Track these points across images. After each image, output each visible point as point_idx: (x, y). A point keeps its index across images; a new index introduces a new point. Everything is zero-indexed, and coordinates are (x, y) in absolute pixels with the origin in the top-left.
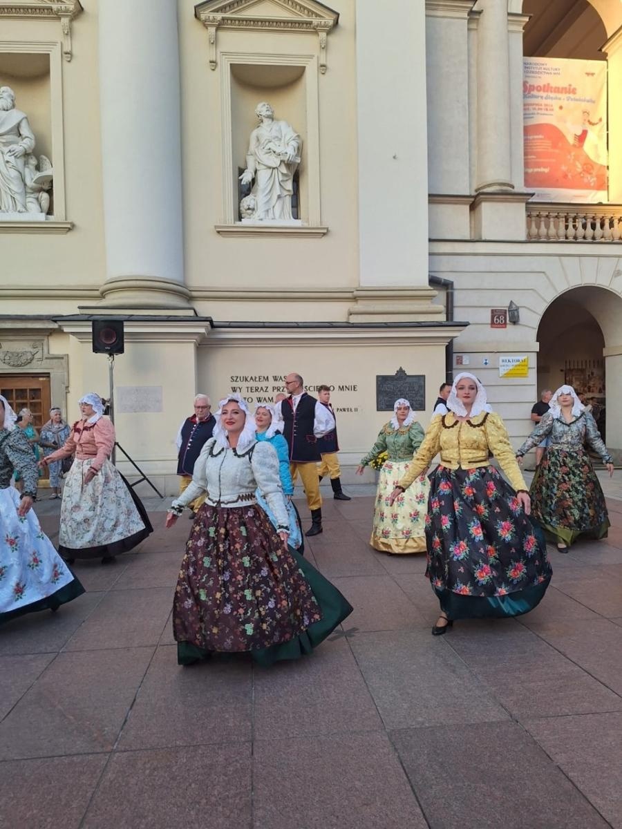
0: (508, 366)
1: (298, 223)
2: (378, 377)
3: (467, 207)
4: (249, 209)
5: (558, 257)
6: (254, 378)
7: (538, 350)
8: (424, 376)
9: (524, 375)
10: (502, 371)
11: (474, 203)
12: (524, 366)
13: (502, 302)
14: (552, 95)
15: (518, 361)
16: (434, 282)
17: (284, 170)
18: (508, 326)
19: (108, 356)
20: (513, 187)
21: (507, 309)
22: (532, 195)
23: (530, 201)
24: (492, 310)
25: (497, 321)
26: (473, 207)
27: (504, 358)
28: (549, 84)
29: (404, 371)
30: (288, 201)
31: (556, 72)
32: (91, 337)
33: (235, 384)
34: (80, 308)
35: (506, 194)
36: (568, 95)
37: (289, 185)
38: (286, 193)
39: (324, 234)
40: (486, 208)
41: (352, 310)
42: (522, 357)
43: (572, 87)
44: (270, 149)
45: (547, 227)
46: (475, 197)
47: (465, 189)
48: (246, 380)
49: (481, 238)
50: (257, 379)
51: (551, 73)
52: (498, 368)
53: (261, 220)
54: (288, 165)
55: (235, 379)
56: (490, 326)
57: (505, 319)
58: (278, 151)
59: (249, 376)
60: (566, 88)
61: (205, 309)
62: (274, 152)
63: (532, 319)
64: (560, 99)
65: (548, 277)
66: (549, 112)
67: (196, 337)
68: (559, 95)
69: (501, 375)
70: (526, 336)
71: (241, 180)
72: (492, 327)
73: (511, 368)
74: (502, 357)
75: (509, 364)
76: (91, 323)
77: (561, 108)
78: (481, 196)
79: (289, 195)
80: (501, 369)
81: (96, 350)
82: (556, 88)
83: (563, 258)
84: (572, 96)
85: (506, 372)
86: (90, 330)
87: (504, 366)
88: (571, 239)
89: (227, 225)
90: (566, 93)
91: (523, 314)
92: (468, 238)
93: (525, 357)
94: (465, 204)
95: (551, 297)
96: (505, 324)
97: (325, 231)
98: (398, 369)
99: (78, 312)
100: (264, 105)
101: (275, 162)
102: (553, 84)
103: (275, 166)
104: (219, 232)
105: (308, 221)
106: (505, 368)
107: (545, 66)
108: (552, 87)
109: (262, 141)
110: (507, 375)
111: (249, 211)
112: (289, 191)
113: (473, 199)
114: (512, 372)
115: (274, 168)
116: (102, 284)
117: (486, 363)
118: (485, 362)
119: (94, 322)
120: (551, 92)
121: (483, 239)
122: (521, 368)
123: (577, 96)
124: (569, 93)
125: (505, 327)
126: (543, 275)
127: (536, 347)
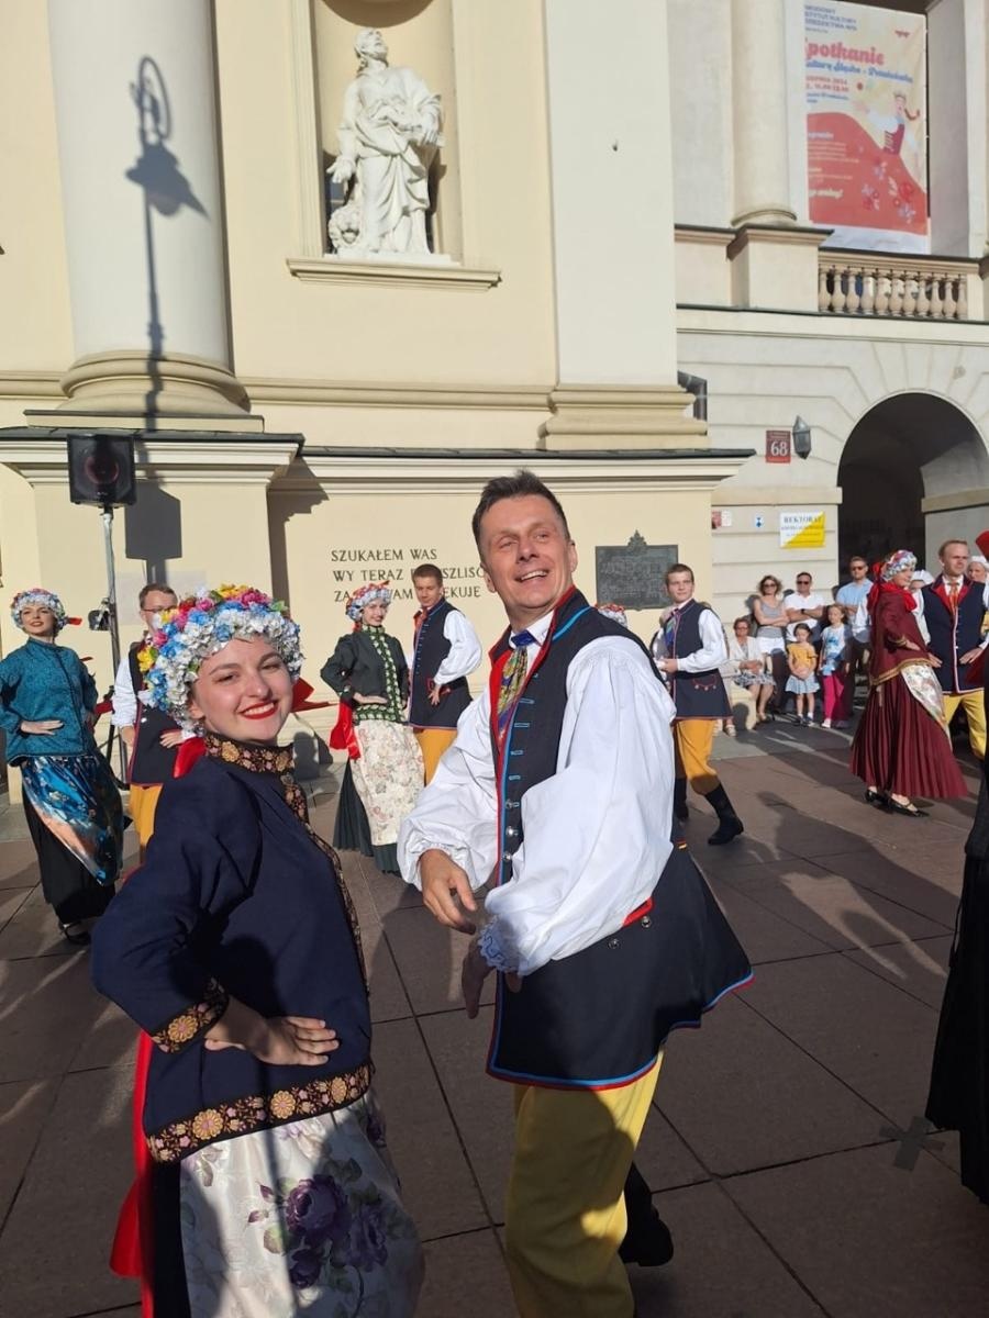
0: (793, 528)
1: (441, 260)
2: (598, 549)
3: (723, 250)
4: (349, 230)
6: (375, 554)
7: (840, 501)
8: (675, 547)
9: (820, 544)
10: (785, 537)
11: (737, 242)
12: (817, 528)
13: (785, 422)
14: (847, 63)
15: (810, 519)
16: (682, 379)
17: (414, 159)
18: (793, 460)
19: (102, 510)
20: (794, 217)
21: (791, 430)
22: (829, 233)
23: (824, 244)
24: (768, 432)
25: (775, 451)
26: (736, 247)
27: (789, 515)
28: (840, 44)
29: (643, 539)
31: (850, 24)
32: (67, 472)
33: (340, 566)
34: (27, 413)
35: (784, 230)
36: (870, 65)
37: (421, 189)
38: (416, 204)
39: (494, 284)
40: (755, 250)
42: (816, 513)
43: (877, 53)
44: (386, 118)
45: (860, 291)
46: (737, 233)
47: (723, 217)
48: (361, 556)
49: (748, 304)
50: (382, 556)
51: (842, 26)
52: (779, 533)
55: (339, 556)
56: (764, 459)
57: (789, 447)
59: (365, 547)
60: (866, 53)
61: (278, 419)
62: (396, 124)
63: (829, 450)
64: (858, 71)
65: (853, 376)
66: (842, 94)
67: (271, 474)
68: (857, 65)
69: (782, 545)
70: (820, 475)
71: (332, 175)
72: (768, 461)
73: (799, 531)
74: (785, 513)
75: (795, 524)
76: (64, 444)
77: (860, 86)
78: (749, 231)
79: (422, 209)
80: (783, 533)
81: (76, 497)
82: (852, 51)
83: (876, 343)
84: (876, 66)
85: (790, 539)
86: (63, 458)
87: (787, 528)
89: (307, 258)
90: (867, 60)
91: (816, 440)
92: (729, 304)
93: (820, 514)
94: (720, 244)
95: (859, 410)
96: (789, 455)
97: (495, 278)
98: (633, 535)
99: (24, 421)
100: (371, 33)
102: (847, 45)
103: (396, 151)
104: (294, 273)
105: (459, 256)
106: (789, 531)
107: (832, 14)
108: (845, 50)
109: (370, 102)
110: (792, 544)
111: (350, 236)
112: (421, 201)
113: (733, 237)
114: (804, 538)
115: (394, 156)
116: (66, 369)
117: (759, 524)
118: (757, 521)
119: (71, 438)
120: (845, 58)
121: (752, 305)
122: (814, 531)
123: (884, 68)
124: (873, 62)
125: (789, 461)
126: (845, 372)
127: (837, 495)
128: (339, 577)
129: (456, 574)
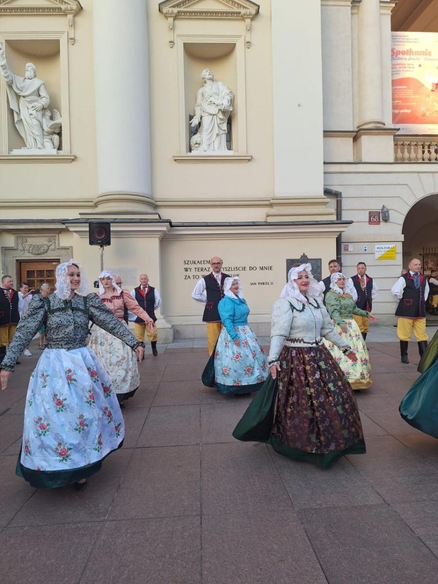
0: (381, 251)
1: (230, 153)
2: (287, 260)
3: (351, 139)
4: (197, 144)
5: (416, 174)
6: (200, 262)
7: (403, 240)
8: (321, 259)
9: (393, 258)
10: (377, 255)
11: (356, 136)
12: (393, 251)
13: (377, 206)
14: (414, 57)
15: (389, 248)
16: (327, 192)
17: (221, 116)
18: (381, 223)
19: (100, 247)
20: (384, 125)
21: (380, 211)
22: (398, 130)
23: (397, 134)
24: (370, 212)
25: (373, 220)
26: (355, 139)
27: (379, 246)
28: (411, 49)
29: (306, 256)
30: (224, 137)
31: (416, 41)
32: (88, 234)
33: (187, 266)
34: (80, 214)
35: (379, 130)
36: (425, 56)
37: (225, 127)
38: (223, 132)
39: (249, 160)
40: (365, 139)
41: (269, 213)
42: (391, 245)
43: (428, 51)
44: (211, 102)
45: (409, 152)
46: (357, 132)
47: (351, 127)
48: (195, 263)
49: (361, 161)
50: (202, 262)
51: (412, 42)
52: (374, 253)
53: (205, 151)
54: (224, 112)
55: (187, 262)
56: (368, 223)
57: (379, 218)
58: (216, 103)
59: (196, 260)
60: (424, 52)
61: (166, 214)
62: (214, 104)
63: (398, 218)
64: (419, 59)
65: (410, 188)
66: (411, 69)
67: (160, 233)
68: (418, 57)
69: (376, 258)
70: (394, 230)
71: (191, 123)
72: (369, 224)
73: (384, 253)
74: (377, 245)
75: (381, 250)
76: (88, 225)
77: (420, 66)
78: (361, 131)
79: (225, 133)
80: (376, 253)
81: (91, 243)
82: (416, 52)
83: (420, 174)
84: (428, 57)
85: (380, 256)
86: (88, 229)
87: (378, 251)
88: (427, 161)
89: (181, 155)
90: (423, 55)
91: (392, 215)
92: (352, 161)
93: (392, 246)
94: (350, 137)
95: (412, 202)
96: (379, 221)
97: (250, 158)
98: (302, 255)
99: (79, 217)
100: (207, 71)
101: (214, 110)
102: (414, 49)
103: (214, 113)
104: (175, 160)
105: (237, 151)
106: (380, 253)
107: (407, 38)
108: (413, 52)
109: (206, 96)
110: (381, 258)
111: (197, 145)
112: (224, 130)
113: (355, 134)
114: (386, 256)
115: (214, 115)
116: (96, 197)
117: (365, 250)
119: (90, 224)
120: (413, 55)
121: (363, 161)
122: (391, 253)
123: (431, 57)
124: (426, 55)
125: (379, 224)
126: (406, 186)
127: (402, 238)
128: (186, 270)
129: (230, 270)
